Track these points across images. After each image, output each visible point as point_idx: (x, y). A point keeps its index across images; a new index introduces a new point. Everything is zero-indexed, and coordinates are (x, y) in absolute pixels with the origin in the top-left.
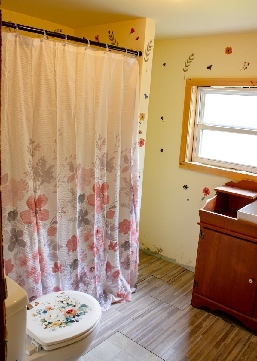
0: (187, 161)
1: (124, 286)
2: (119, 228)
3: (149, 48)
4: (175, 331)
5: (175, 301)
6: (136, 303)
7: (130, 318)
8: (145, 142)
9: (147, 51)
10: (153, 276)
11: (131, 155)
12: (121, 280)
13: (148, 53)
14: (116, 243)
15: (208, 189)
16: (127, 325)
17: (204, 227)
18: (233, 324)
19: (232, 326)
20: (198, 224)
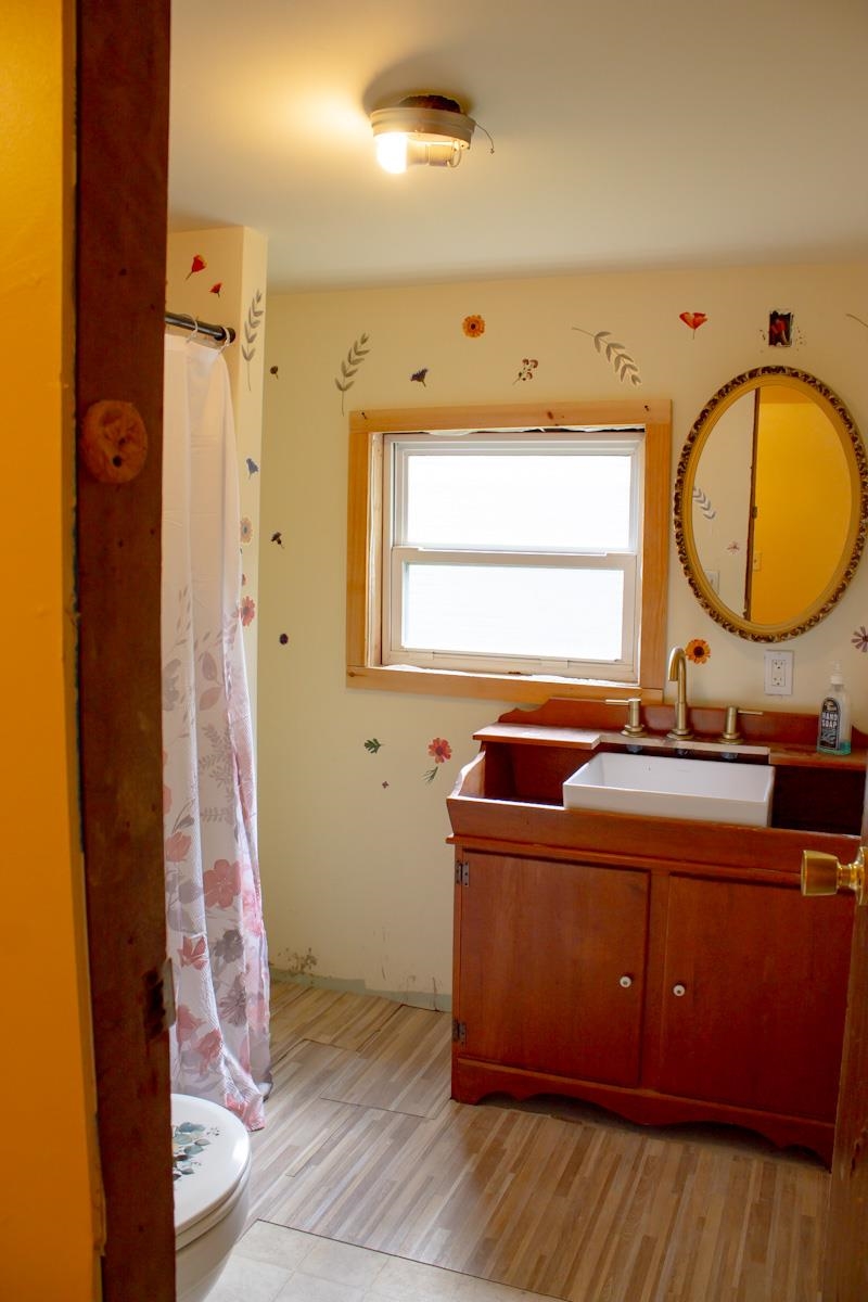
0: (370, 663)
1: (237, 1082)
2: (206, 889)
3: (254, 319)
4: (430, 1179)
5: (400, 1098)
6: (283, 1127)
7: (281, 1174)
8: (256, 610)
9: (249, 326)
10: (307, 1042)
11: (225, 651)
12: (227, 1063)
13: (252, 332)
14: (202, 940)
15: (445, 743)
16: (279, 1197)
17: (466, 850)
18: (586, 1123)
19: (585, 1128)
20: (449, 841)
